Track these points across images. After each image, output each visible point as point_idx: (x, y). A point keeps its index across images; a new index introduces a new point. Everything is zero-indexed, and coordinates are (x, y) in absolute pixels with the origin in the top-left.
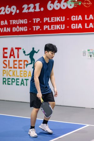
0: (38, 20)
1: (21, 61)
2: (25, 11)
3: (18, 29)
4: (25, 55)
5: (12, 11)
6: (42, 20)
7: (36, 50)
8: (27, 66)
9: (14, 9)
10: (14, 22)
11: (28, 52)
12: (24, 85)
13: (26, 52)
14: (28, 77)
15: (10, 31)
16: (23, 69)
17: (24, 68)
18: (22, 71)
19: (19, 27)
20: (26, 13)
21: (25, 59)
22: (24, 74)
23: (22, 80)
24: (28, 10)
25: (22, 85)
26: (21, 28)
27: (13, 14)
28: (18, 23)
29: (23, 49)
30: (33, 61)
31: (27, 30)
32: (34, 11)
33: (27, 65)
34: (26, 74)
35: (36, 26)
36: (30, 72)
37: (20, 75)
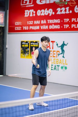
0: (68, 20)
1: (55, 51)
2: (59, 13)
3: (53, 27)
4: (58, 47)
5: (49, 13)
6: (70, 20)
7: (66, 43)
9: (50, 11)
10: (50, 21)
11: (60, 44)
12: (56, 70)
13: (58, 44)
14: (59, 64)
15: (47, 28)
17: (57, 57)
18: (55, 59)
19: (54, 25)
22: (57, 61)
23: (55, 66)
24: (61, 12)
25: (55, 70)
26: (55, 26)
27: (50, 15)
28: (53, 22)
29: (56, 43)
30: (63, 52)
31: (59, 28)
32: (65, 13)
35: (66, 24)
36: (61, 60)
37: (54, 62)
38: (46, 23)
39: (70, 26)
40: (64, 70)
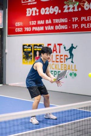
1: (62, 56)
2: (66, 11)
3: (60, 27)
4: (66, 50)
5: (55, 11)
6: (80, 19)
7: (74, 46)
8: (67, 60)
9: (56, 9)
10: (56, 21)
11: (68, 47)
13: (66, 47)
15: (53, 29)
16: (63, 63)
18: (63, 65)
19: (61, 25)
20: (66, 13)
22: (65, 67)
24: (69, 10)
26: (62, 26)
27: (56, 14)
28: (60, 21)
29: (64, 45)
30: (72, 56)
31: (67, 28)
32: (73, 11)
33: (67, 59)
34: (66, 67)
35: (75, 24)
36: (69, 66)
37: (61, 68)
38: (51, 23)
39: (80, 26)
40: (73, 77)
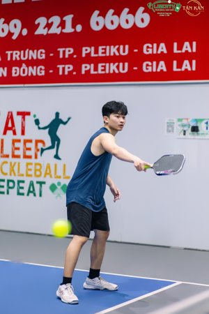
0: (69, 51)
1: (31, 141)
2: (41, 31)
3: (24, 70)
4: (39, 128)
5: (12, 31)
6: (78, 51)
7: (63, 117)
8: (42, 153)
9: (15, 26)
10: (15, 55)
11: (45, 121)
12: (35, 195)
14: (45, 176)
15: (5, 75)
16: (33, 160)
17: (36, 157)
18: (31, 164)
19: (28, 67)
20: (42, 35)
21: (39, 138)
22: (36, 170)
23: (32, 184)
24: (49, 30)
25: (31, 195)
26: (30, 68)
27: (14, 37)
28: (24, 56)
29: (35, 116)
30: (56, 142)
31: (43, 73)
32: (61, 32)
33: (43, 150)
34: (40, 170)
35: (65, 64)
36: (48, 166)
37: (27, 172)
39: (78, 68)
40: (59, 195)
